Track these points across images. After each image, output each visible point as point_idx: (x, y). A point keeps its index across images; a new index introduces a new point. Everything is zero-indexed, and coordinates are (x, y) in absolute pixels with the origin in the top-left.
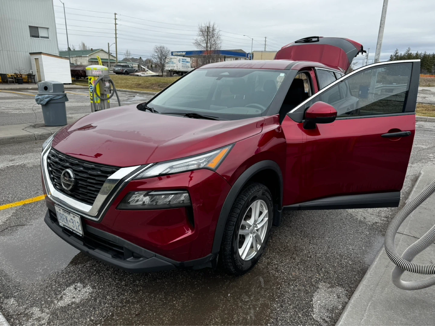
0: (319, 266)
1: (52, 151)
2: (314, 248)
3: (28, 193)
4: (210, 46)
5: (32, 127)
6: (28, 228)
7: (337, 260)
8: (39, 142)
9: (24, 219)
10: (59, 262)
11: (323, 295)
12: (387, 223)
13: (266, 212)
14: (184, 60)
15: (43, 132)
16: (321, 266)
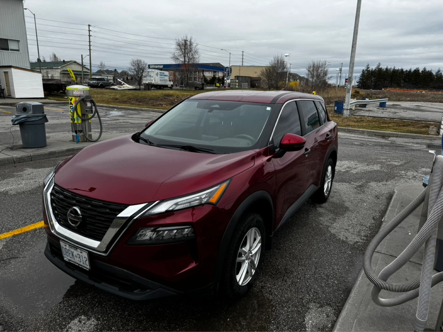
0: (309, 286)
1: (55, 187)
2: (303, 269)
3: (16, 223)
4: (188, 60)
5: (9, 149)
6: (22, 261)
7: (324, 280)
8: (19, 166)
9: (16, 251)
10: (60, 295)
11: (314, 315)
12: (367, 242)
13: (259, 238)
14: (162, 74)
15: (22, 155)
16: (310, 287)
